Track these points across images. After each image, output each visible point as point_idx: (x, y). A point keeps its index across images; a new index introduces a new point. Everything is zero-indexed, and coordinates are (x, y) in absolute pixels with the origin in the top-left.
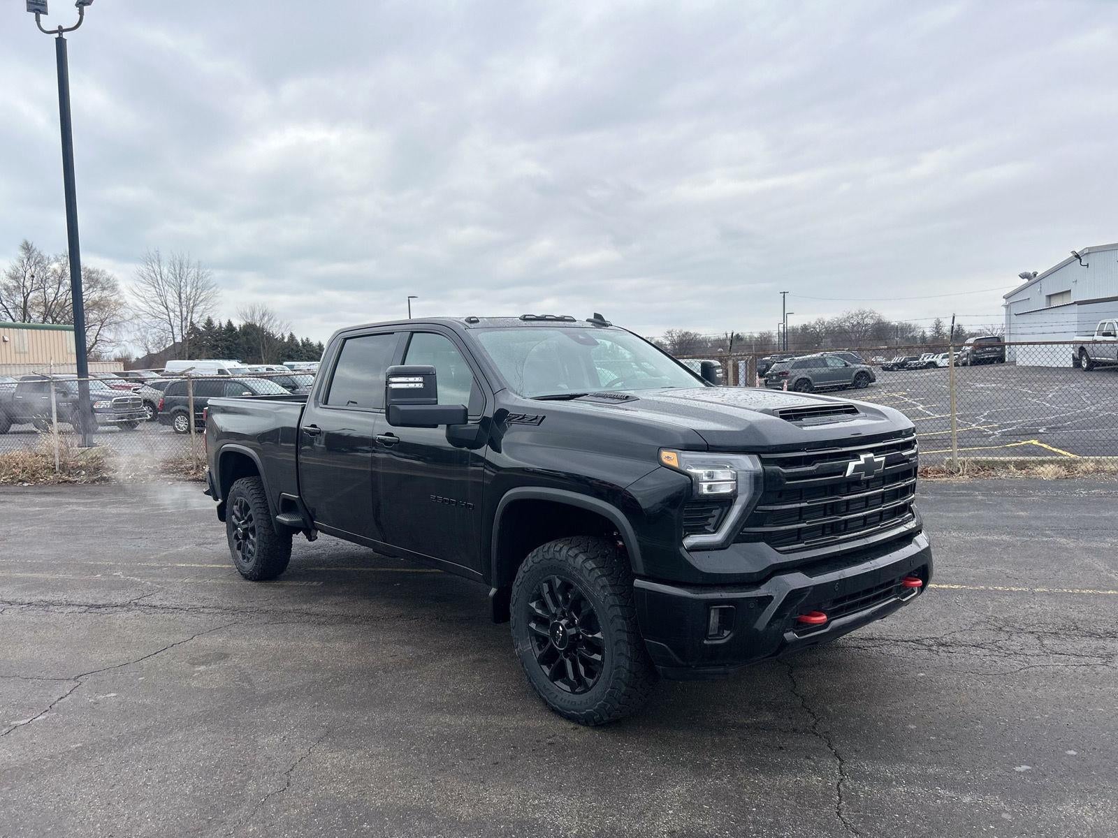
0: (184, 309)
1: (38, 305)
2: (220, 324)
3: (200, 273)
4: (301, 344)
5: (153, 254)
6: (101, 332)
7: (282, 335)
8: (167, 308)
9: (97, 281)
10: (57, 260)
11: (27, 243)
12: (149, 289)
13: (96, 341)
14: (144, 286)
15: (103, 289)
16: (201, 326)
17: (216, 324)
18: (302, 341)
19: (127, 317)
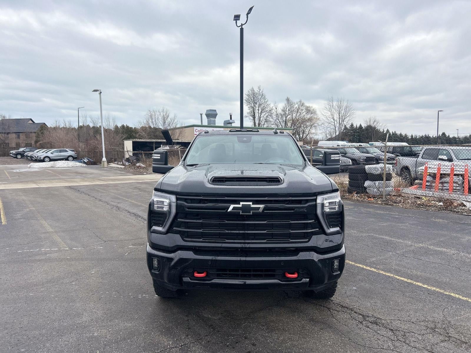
0: (341, 120)
1: (290, 120)
2: (357, 126)
3: (348, 105)
4: (392, 134)
5: (330, 99)
6: (311, 130)
7: (383, 130)
8: (334, 120)
9: (310, 111)
10: (297, 103)
11: (288, 98)
12: (328, 112)
13: (309, 133)
14: (326, 111)
15: (312, 113)
16: (348, 126)
17: (355, 126)
18: (392, 132)
19: (320, 124)
